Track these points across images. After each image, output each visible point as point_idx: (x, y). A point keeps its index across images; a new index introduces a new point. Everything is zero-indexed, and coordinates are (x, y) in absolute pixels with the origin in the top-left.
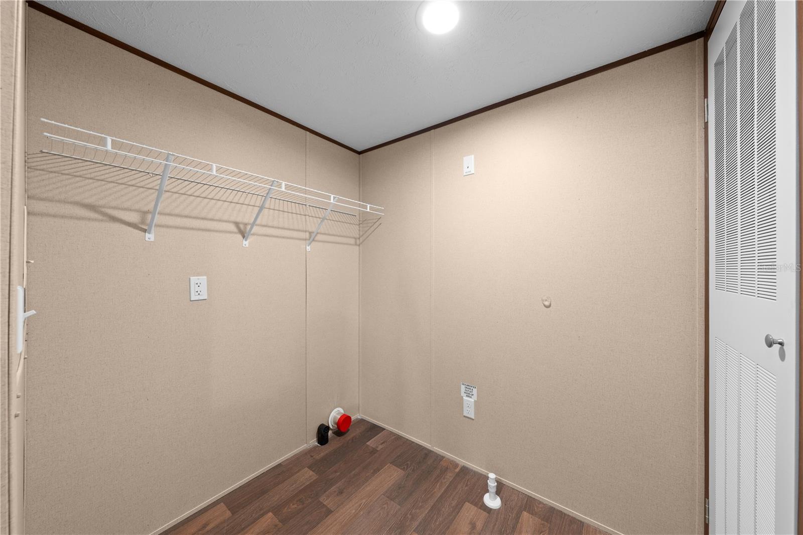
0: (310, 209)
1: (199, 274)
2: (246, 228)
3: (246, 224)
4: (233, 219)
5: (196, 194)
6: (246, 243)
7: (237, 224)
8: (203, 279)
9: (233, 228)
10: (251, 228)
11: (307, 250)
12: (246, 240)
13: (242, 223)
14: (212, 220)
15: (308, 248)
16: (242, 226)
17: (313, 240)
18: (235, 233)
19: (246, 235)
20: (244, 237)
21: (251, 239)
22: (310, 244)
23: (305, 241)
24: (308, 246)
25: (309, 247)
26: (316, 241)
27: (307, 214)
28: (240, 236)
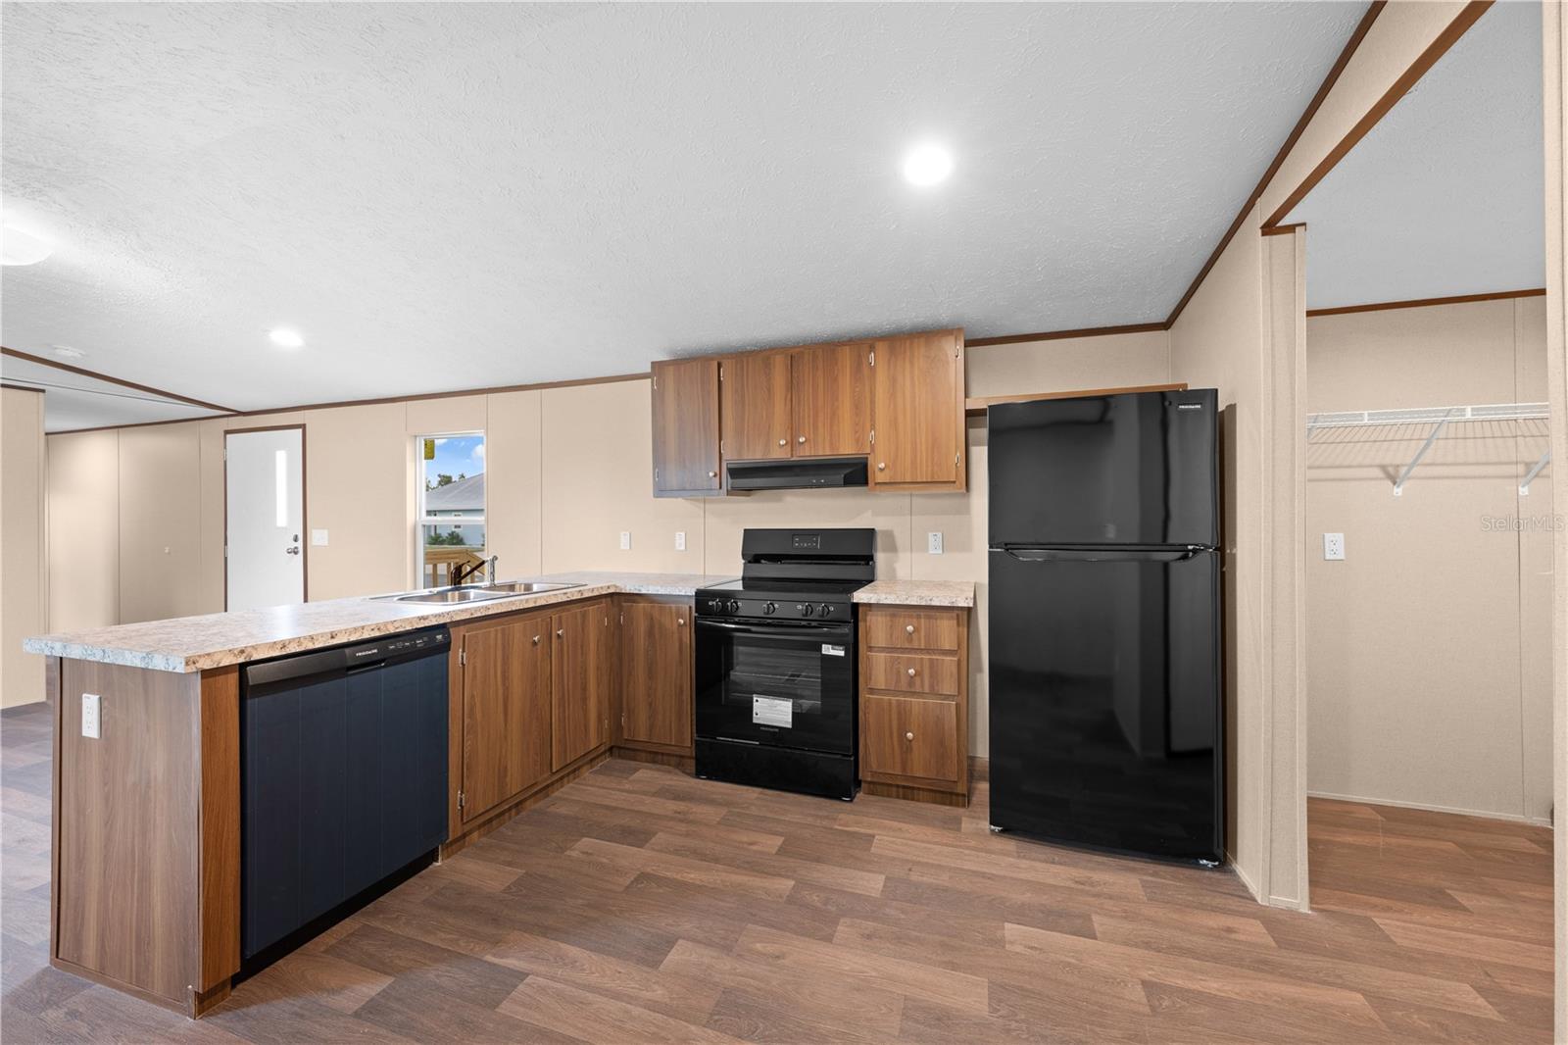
0: (1526, 425)
1: (1333, 531)
2: (1398, 471)
3: (1398, 466)
4: (1378, 461)
5: (1356, 439)
6: (1398, 491)
7: (1383, 468)
8: (1340, 537)
9: (1378, 473)
10: (1409, 471)
11: (1520, 493)
12: (1398, 487)
13: (1391, 465)
14: (1349, 467)
15: (1524, 491)
16: (1391, 470)
17: (1537, 476)
18: (1381, 479)
19: (1398, 480)
20: (1395, 483)
21: (1407, 484)
22: (1528, 483)
23: (1514, 480)
24: (1523, 486)
25: (1526, 487)
26: (1543, 477)
27: (1519, 433)
28: (1390, 483)
